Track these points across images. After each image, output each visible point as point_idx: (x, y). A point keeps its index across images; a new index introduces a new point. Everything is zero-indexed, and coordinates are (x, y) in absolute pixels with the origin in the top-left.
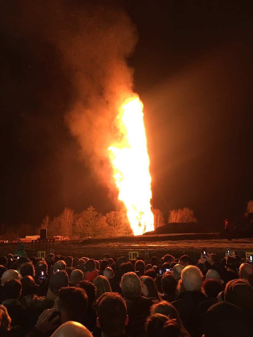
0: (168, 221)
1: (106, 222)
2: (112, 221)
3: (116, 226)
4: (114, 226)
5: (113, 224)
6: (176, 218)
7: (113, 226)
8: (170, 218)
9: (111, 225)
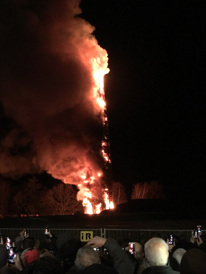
0: (131, 197)
1: (52, 197)
2: (60, 197)
3: (66, 203)
4: (63, 203)
5: (61, 200)
6: (142, 194)
7: (61, 202)
8: (134, 193)
9: (58, 202)
